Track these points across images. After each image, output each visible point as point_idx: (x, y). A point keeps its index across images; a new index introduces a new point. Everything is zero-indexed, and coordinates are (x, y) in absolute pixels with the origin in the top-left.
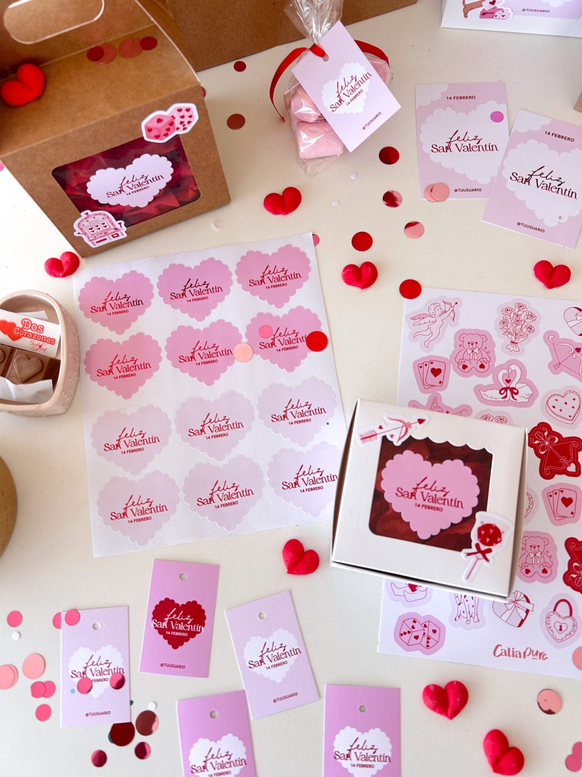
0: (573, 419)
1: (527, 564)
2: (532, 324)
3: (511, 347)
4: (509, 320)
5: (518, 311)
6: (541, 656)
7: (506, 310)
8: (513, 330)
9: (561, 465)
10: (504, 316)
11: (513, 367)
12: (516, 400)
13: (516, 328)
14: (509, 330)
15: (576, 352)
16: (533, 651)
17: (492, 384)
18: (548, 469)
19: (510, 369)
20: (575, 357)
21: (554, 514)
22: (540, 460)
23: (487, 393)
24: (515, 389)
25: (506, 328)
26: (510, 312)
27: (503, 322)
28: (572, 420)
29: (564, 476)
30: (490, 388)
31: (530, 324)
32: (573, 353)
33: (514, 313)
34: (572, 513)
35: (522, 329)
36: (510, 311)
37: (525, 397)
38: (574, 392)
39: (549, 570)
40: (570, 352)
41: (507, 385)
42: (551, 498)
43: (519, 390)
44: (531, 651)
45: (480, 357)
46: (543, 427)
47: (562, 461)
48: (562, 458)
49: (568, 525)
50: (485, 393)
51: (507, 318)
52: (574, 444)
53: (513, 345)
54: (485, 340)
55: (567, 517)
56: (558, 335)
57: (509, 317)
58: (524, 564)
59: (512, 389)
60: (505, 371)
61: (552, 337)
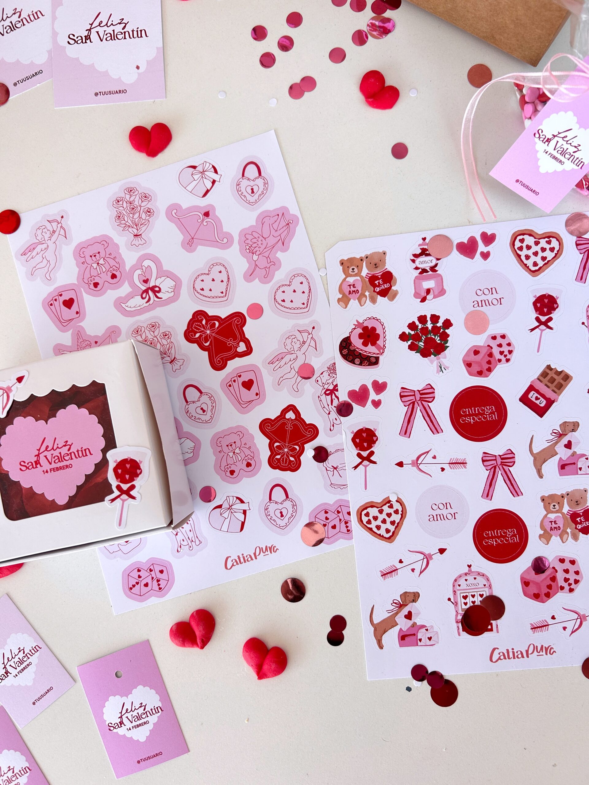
0: (226, 294)
1: (229, 465)
2: (149, 206)
3: (137, 241)
4: (123, 211)
5: (130, 198)
6: (272, 549)
7: (117, 202)
8: (132, 221)
9: (230, 349)
10: (117, 210)
11: (147, 263)
12: (161, 298)
13: (134, 218)
14: (127, 223)
15: (206, 218)
16: (262, 548)
17: (131, 292)
18: (218, 359)
19: (143, 267)
20: (206, 223)
21: (240, 403)
22: (207, 353)
23: (129, 304)
24: (156, 286)
25: (124, 222)
26: (121, 203)
27: (118, 218)
28: (226, 296)
29: (237, 359)
30: (130, 296)
31: (147, 206)
32: (203, 221)
33: (126, 202)
34: (257, 394)
35: (140, 216)
36: (121, 201)
37: (170, 291)
38: (218, 264)
39: (252, 462)
40: (199, 221)
41: (147, 286)
42: (231, 388)
43: (160, 286)
44: (261, 549)
45: (108, 267)
46: (199, 315)
47: (229, 344)
48: (229, 342)
49: (257, 408)
50: (126, 305)
51: (120, 211)
52: (236, 321)
53: (137, 238)
54: (106, 245)
55: (253, 401)
56: (180, 206)
57: (123, 209)
58: (226, 467)
59: (153, 289)
60: (139, 272)
61: (175, 211)
